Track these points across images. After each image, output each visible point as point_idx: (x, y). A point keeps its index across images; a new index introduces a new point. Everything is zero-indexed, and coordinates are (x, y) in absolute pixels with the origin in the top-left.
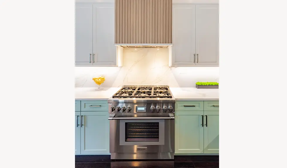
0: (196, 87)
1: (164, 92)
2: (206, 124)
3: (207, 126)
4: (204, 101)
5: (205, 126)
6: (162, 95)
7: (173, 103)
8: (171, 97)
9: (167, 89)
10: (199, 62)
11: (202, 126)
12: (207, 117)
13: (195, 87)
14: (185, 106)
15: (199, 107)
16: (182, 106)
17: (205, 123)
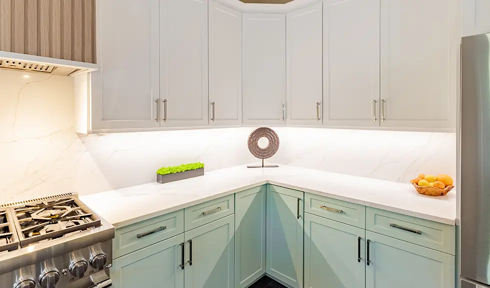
0: (158, 181)
1: (68, 215)
2: (189, 260)
3: (191, 264)
4: (184, 209)
5: (187, 266)
6: (61, 226)
7: (106, 240)
8: (98, 224)
9: (72, 204)
10: (169, 120)
11: (180, 268)
12: (191, 243)
13: (153, 181)
14: (139, 237)
15: (175, 226)
16: (131, 240)
17: (187, 259)
